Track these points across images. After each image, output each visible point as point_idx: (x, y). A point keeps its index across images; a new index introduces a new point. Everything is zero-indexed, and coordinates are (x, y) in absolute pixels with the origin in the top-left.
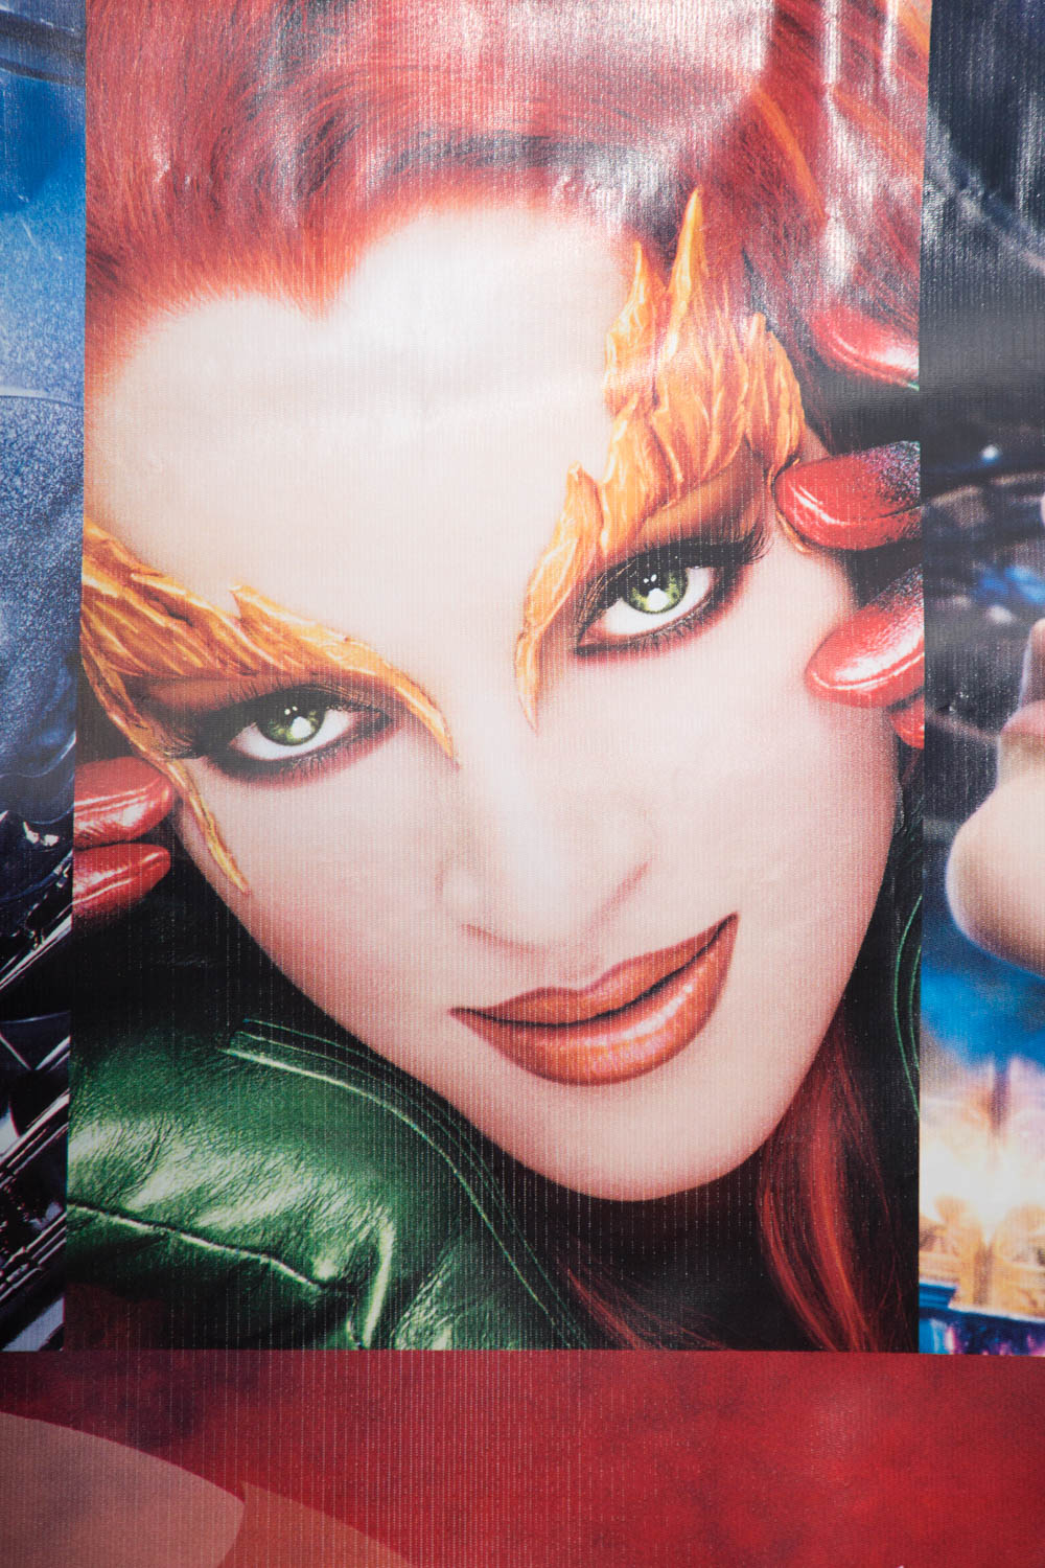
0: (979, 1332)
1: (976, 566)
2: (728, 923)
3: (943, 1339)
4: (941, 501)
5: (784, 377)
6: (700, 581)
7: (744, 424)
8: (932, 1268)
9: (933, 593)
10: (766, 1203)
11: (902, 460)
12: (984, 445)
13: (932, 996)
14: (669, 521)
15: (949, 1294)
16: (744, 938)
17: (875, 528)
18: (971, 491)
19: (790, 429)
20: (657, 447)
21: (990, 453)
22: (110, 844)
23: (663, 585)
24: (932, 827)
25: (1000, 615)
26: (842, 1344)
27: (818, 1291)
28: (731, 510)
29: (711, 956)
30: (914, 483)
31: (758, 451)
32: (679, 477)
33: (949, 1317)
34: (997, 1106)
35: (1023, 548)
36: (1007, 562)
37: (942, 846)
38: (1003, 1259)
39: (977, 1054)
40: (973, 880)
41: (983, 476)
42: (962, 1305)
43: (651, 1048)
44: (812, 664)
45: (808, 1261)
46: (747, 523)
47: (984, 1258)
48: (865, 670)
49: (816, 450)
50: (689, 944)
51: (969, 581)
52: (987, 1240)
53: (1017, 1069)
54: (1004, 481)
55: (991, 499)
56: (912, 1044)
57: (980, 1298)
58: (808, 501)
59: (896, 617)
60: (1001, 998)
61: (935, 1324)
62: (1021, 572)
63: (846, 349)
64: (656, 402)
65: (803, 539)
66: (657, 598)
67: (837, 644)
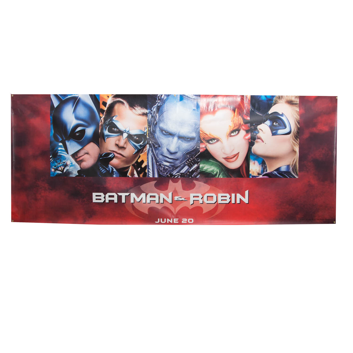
0: (253, 176)
1: (254, 131)
2: (239, 153)
3: (251, 177)
4: (251, 127)
5: (242, 119)
6: (237, 132)
7: (239, 122)
8: (250, 173)
9: (251, 133)
10: (241, 169)
11: (249, 125)
12: (253, 124)
13: (251, 157)
14: (235, 128)
15: (251, 174)
16: (240, 154)
17: (247, 129)
18: (253, 127)
19: (242, 123)
20: (234, 124)
21: (254, 124)
22: (202, 148)
23: (235, 132)
24: (251, 147)
25: (255, 134)
26: (245, 177)
27: (244, 174)
28: (239, 128)
29: (238, 155)
30: (250, 126)
31: (240, 124)
32: (236, 126)
33: (251, 176)
34: (254, 163)
35: (256, 130)
36: (255, 131)
37: (251, 148)
38: (255, 172)
39: (253, 160)
40: (253, 150)
41: (254, 126)
42: (252, 175)
43: (234, 160)
44: (244, 137)
45: (243, 172)
46: (240, 128)
47: (253, 172)
48: (247, 137)
49: (244, 124)
50: (236, 154)
51: (253, 132)
52: (254, 171)
53: (256, 161)
54: (255, 126)
55: (254, 127)
56: (249, 160)
57: (253, 174)
58: (243, 127)
59: (249, 134)
60: (255, 157)
61: (250, 176)
62: (256, 131)
63: (245, 118)
64: (234, 121)
65: (243, 129)
66: (234, 133)
67: (245, 136)
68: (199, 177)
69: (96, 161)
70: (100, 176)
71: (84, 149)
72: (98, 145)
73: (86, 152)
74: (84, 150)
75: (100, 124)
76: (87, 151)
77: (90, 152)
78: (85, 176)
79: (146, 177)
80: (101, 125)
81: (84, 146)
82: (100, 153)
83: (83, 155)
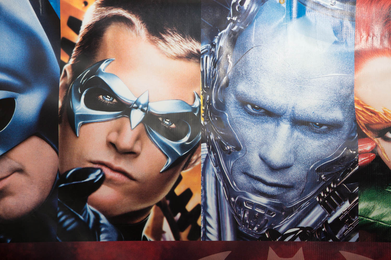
68: (358, 240)
69: (47, 194)
70: (58, 238)
71: (9, 158)
72: (54, 146)
73: (17, 165)
74: (9, 160)
75: (61, 84)
76: (20, 164)
77: (29, 167)
78: (9, 241)
79: (199, 240)
80: (62, 86)
81: (9, 149)
82: (58, 170)
83: (5, 175)
